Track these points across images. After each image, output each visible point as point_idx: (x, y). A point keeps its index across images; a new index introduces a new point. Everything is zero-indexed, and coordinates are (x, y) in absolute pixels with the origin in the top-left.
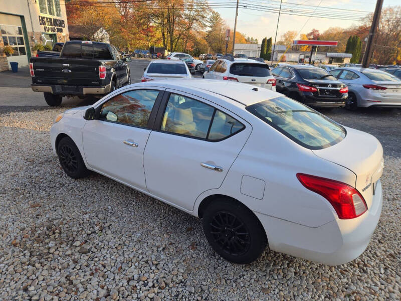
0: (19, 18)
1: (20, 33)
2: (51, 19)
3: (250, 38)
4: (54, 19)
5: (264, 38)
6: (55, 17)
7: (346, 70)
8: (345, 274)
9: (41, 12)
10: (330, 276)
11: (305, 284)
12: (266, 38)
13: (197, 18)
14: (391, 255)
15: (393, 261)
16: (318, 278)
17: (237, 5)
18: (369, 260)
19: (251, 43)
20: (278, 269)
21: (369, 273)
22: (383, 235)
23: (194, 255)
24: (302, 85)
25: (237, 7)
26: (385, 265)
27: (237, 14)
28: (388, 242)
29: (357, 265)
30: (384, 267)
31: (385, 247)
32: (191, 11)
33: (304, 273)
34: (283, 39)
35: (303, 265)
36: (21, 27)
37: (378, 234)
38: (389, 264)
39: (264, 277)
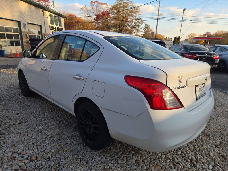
0: (39, 26)
1: (39, 34)
2: (56, 27)
3: (168, 38)
4: (57, 28)
5: (175, 37)
6: (58, 27)
7: (219, 47)
8: (176, 165)
9: (51, 23)
10: (163, 166)
11: (140, 169)
12: (176, 37)
13: (135, 26)
14: (223, 156)
15: (223, 161)
16: (153, 166)
17: (158, 18)
18: (202, 158)
19: (168, 40)
20: (124, 157)
21: (198, 167)
22: (221, 143)
23: (69, 143)
24: (187, 54)
25: (158, 20)
26: (214, 163)
27: (157, 23)
28: (224, 147)
29: (189, 161)
30: (213, 164)
31: (219, 150)
32: (132, 23)
33: (143, 161)
34: (188, 38)
35: (145, 156)
36: (40, 30)
37: (216, 142)
38: (219, 163)
39: (110, 161)
